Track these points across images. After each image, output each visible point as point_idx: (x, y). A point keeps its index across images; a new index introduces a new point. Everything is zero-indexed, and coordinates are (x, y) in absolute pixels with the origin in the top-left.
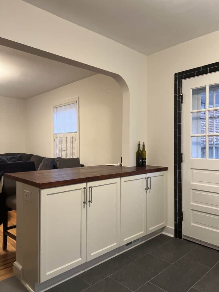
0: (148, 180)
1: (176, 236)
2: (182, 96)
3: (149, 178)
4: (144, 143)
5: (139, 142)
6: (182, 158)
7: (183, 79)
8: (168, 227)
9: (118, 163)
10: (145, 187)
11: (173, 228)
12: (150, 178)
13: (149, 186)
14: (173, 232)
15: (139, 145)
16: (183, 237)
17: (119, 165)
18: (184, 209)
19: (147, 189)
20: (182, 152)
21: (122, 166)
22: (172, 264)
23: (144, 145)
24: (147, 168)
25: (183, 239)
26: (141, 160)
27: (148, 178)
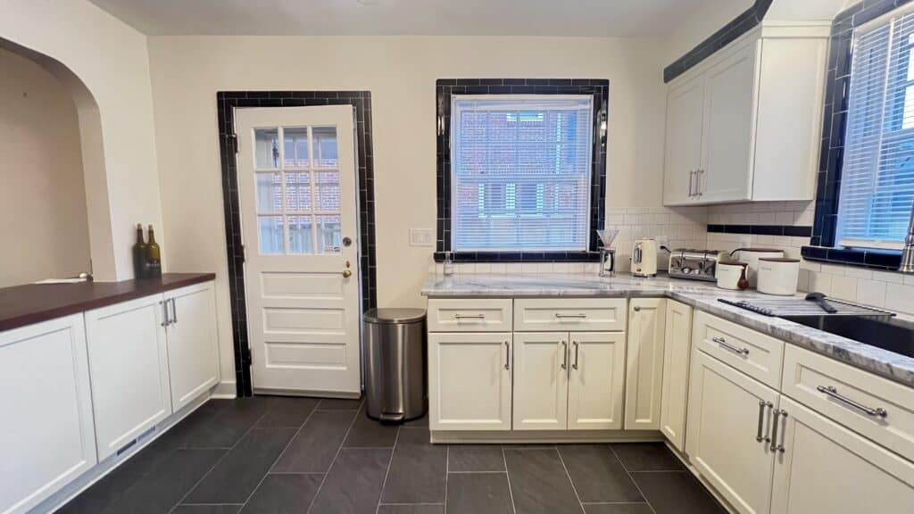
0: (169, 305)
1: (239, 394)
2: (236, 139)
3: (171, 301)
4: (150, 227)
5: (139, 225)
6: (243, 255)
7: (235, 105)
8: (223, 382)
9: (82, 275)
10: (161, 320)
11: (233, 382)
12: (173, 300)
13: (170, 317)
14: (234, 389)
15: (139, 231)
16: (253, 392)
17: (85, 280)
18: (252, 343)
19: (166, 323)
20: (242, 243)
21: (94, 281)
22: (231, 449)
23: (151, 232)
24: (165, 281)
25: (255, 395)
26: (148, 265)
27: (169, 300)
